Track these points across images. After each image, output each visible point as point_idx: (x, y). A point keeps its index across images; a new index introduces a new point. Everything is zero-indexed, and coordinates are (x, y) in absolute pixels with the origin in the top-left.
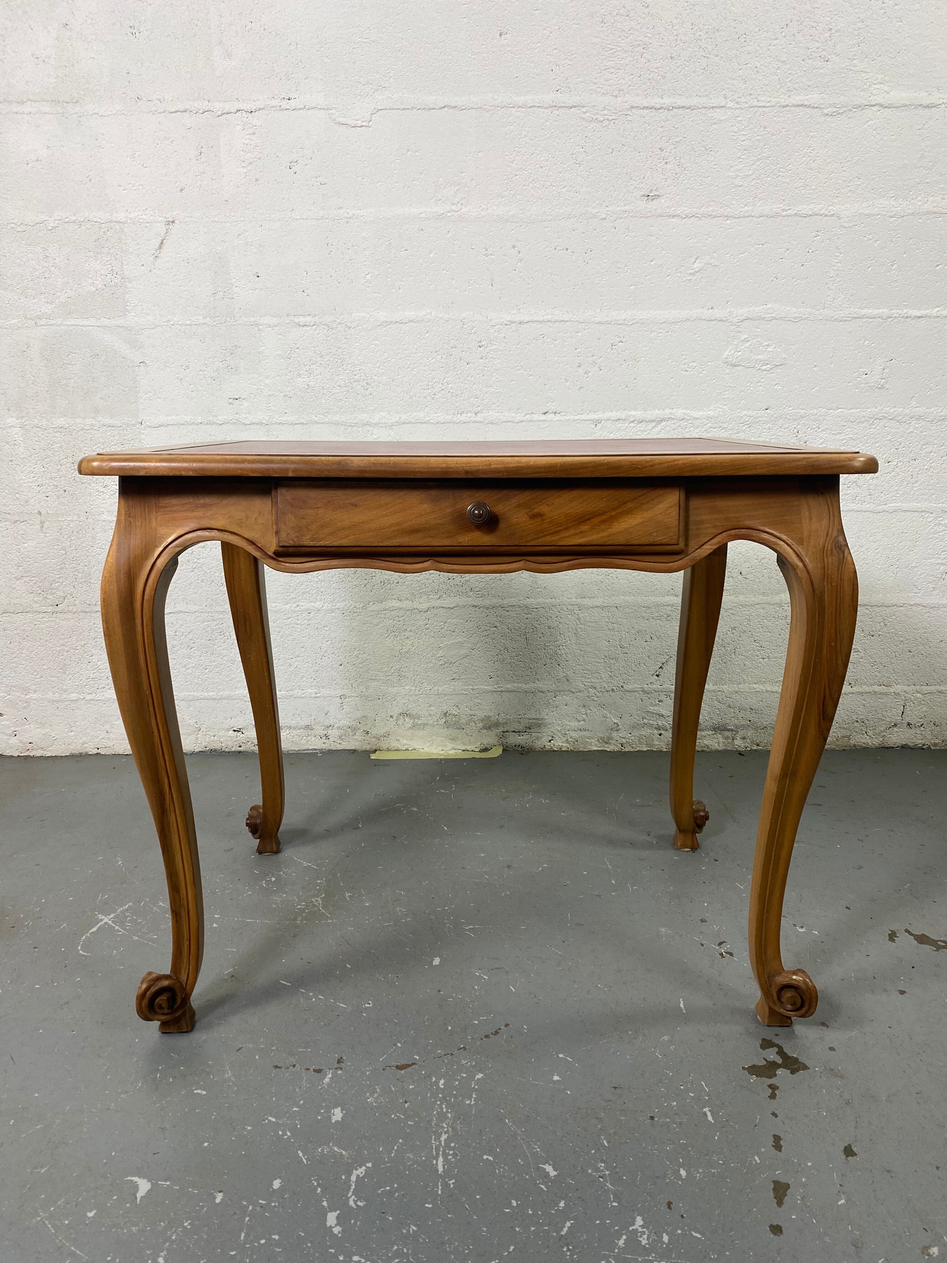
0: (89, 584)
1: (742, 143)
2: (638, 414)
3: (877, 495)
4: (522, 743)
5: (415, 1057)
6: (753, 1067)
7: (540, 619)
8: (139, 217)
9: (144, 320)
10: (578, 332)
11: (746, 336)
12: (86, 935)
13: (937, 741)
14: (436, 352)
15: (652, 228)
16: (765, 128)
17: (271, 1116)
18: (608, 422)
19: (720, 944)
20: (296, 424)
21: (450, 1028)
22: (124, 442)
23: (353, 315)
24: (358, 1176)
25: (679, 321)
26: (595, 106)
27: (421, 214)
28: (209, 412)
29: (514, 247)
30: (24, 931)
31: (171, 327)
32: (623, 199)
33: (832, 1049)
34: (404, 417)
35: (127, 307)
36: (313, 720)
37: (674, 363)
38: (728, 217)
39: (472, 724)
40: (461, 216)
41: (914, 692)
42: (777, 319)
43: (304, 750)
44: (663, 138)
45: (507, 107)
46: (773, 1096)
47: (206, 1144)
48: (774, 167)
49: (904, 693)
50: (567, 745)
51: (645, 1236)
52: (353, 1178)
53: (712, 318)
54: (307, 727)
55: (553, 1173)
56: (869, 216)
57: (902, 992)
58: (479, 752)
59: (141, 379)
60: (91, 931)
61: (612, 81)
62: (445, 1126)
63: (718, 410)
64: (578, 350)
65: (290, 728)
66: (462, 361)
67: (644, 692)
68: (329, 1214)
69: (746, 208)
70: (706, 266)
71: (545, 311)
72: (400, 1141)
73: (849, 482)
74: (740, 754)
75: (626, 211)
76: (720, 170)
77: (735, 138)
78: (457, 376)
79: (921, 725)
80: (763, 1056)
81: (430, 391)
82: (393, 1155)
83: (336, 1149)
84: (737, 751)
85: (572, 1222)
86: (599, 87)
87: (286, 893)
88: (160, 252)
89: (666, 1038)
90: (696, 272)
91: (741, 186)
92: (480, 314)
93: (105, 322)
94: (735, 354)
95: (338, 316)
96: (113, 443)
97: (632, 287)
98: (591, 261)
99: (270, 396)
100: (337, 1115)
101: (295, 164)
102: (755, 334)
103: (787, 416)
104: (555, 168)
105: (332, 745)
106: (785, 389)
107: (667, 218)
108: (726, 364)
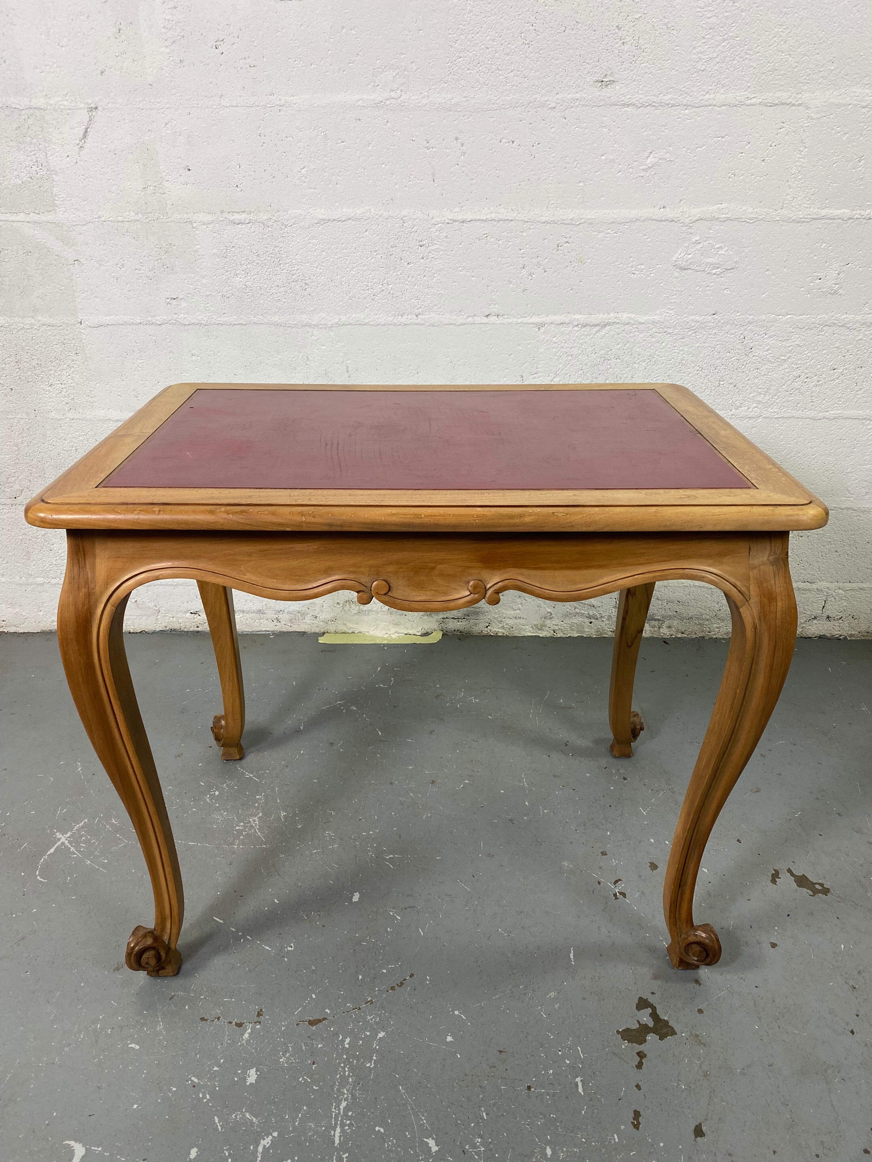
0: (44, 479)
1: (707, 20)
2: (581, 318)
3: (819, 402)
4: (461, 628)
5: (327, 1010)
6: (627, 1030)
8: (60, 103)
9: (74, 215)
10: (522, 232)
11: (697, 238)
12: (44, 857)
13: (853, 633)
14: (376, 251)
15: (605, 119)
17: (194, 1076)
18: (551, 326)
19: (616, 882)
20: (235, 325)
21: (360, 977)
22: (65, 341)
23: (289, 212)
24: (264, 1146)
25: (628, 221)
27: (358, 101)
28: (148, 312)
29: (457, 139)
31: (102, 224)
32: (575, 85)
33: (700, 1011)
34: (344, 319)
35: (56, 202)
37: (621, 266)
38: (687, 106)
40: (401, 104)
41: (836, 588)
42: (732, 220)
43: (258, 631)
44: (622, 14)
46: (640, 1066)
47: (135, 1106)
48: (741, 49)
49: (827, 590)
50: (503, 631)
52: (260, 1149)
53: (663, 218)
54: (259, 612)
55: (435, 1149)
56: (839, 106)
57: (774, 945)
58: (421, 636)
59: (76, 278)
60: (49, 853)
62: (346, 1092)
63: (665, 314)
64: (522, 251)
65: (243, 612)
66: (402, 261)
69: (707, 96)
70: (660, 161)
71: (489, 209)
72: (305, 1108)
73: (792, 389)
74: (665, 642)
75: (577, 99)
76: (682, 52)
77: (701, 15)
78: (397, 277)
79: (840, 618)
80: (637, 1018)
81: (369, 292)
82: (297, 1123)
83: (248, 1115)
84: (662, 638)
87: (227, 810)
88: (85, 142)
89: (552, 994)
90: (650, 168)
91: (704, 70)
92: (422, 211)
93: (33, 217)
94: (685, 257)
95: (274, 214)
96: (54, 343)
97: (580, 184)
98: (538, 155)
99: (208, 296)
100: (252, 1076)
101: (222, 43)
102: (708, 236)
103: (735, 322)
104: (502, 49)
105: (283, 627)
106: (734, 293)
107: (621, 107)
108: (675, 267)
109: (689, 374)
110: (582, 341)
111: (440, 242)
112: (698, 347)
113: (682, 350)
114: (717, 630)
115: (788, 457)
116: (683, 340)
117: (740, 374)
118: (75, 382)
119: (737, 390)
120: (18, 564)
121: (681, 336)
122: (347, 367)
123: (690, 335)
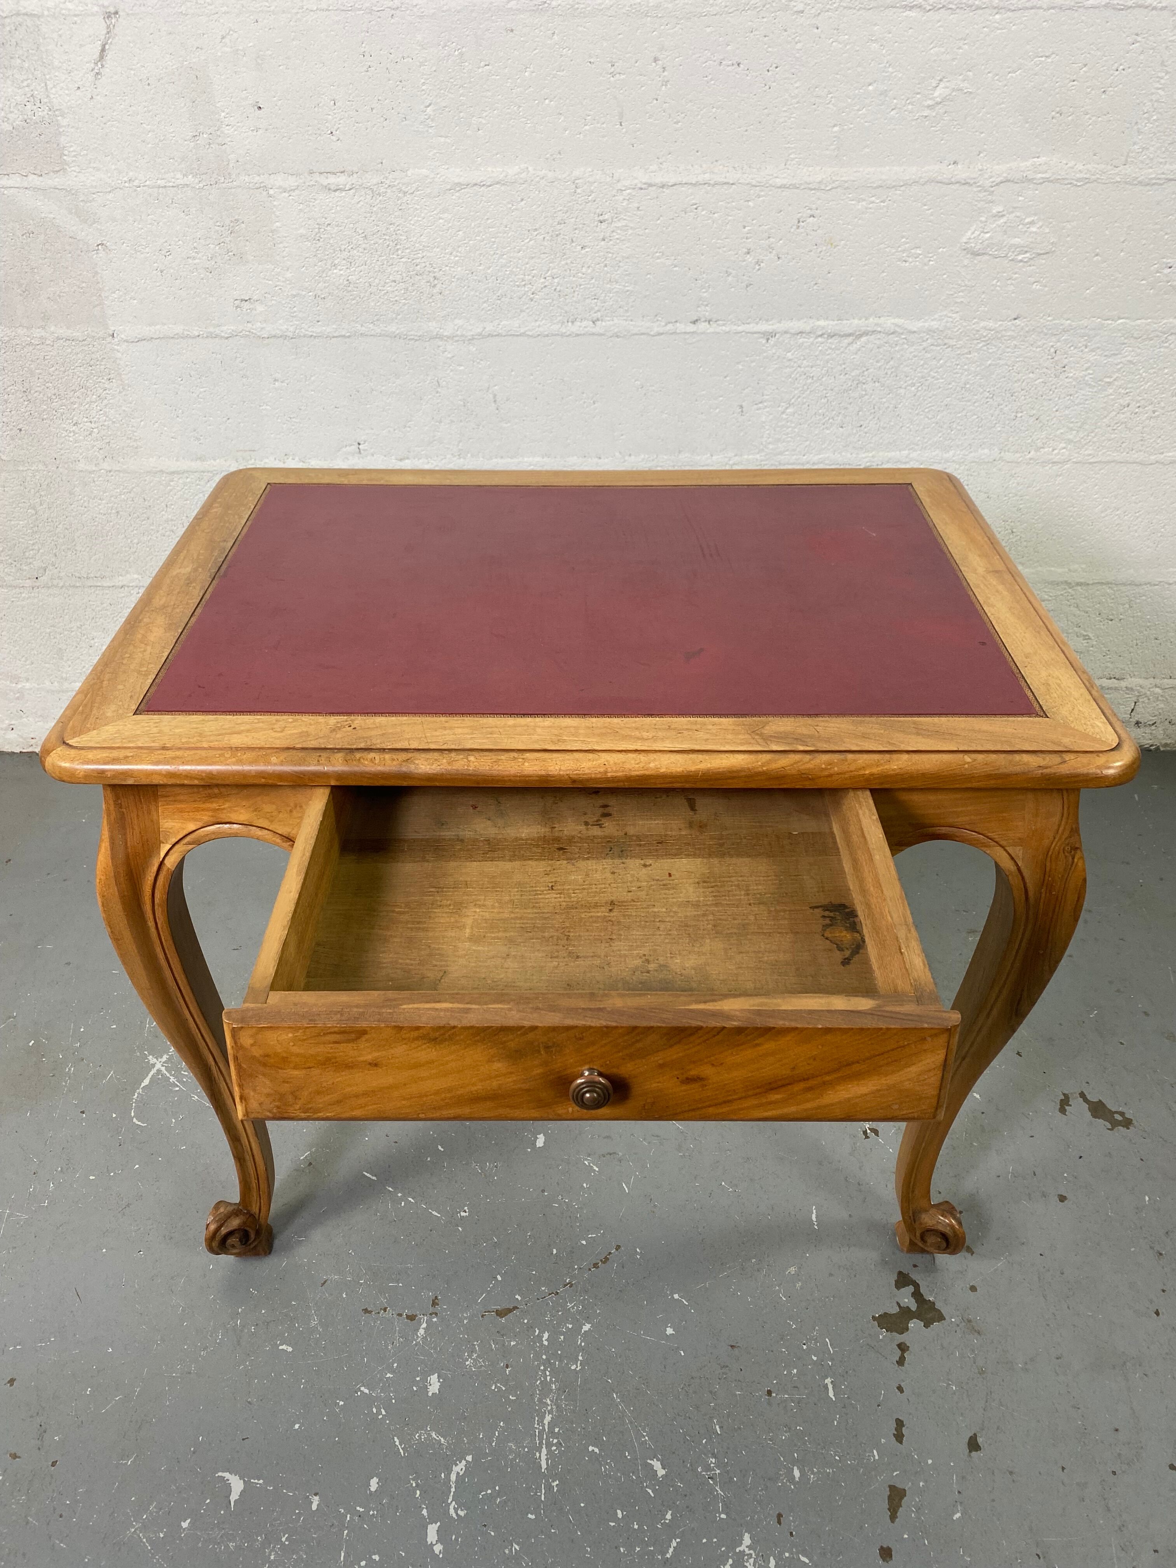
0: (75, 553)
2: (827, 324)
3: (1151, 441)
5: (517, 1297)
6: (885, 1315)
8: (61, 6)
9: (93, 178)
10: (748, 201)
11: (1000, 209)
12: (137, 1091)
13: (1169, 742)
14: (536, 230)
15: (876, 28)
17: (363, 1385)
18: (784, 336)
20: (334, 337)
21: (555, 1251)
22: (91, 363)
23: (409, 173)
24: (458, 1473)
25: (902, 184)
27: (509, 2)
28: (208, 319)
29: (656, 60)
30: (66, 1082)
31: (135, 191)
33: (973, 1289)
34: (490, 327)
35: (65, 158)
37: (888, 249)
41: (1151, 686)
42: (1052, 181)
46: (901, 1362)
47: (297, 1426)
49: (1139, 688)
51: (752, 1561)
52: (453, 1477)
53: (953, 180)
55: (661, 1472)
57: (1062, 1199)
59: (102, 270)
60: (143, 1085)
62: (549, 1402)
63: (947, 319)
64: (747, 228)
66: (574, 244)
68: (430, 1527)
70: (954, 93)
71: (701, 166)
72: (502, 1424)
73: (1117, 423)
78: (566, 267)
79: (1153, 724)
80: (897, 1299)
81: (526, 289)
82: (494, 1444)
83: (434, 1435)
85: (678, 1540)
88: (103, 66)
89: (792, 1270)
90: (938, 103)
92: (603, 170)
93: (34, 181)
94: (980, 237)
95: (388, 175)
96: (76, 365)
97: (836, 129)
98: (775, 84)
99: (295, 296)
100: (434, 1385)
102: (1015, 205)
103: (1044, 330)
106: (1046, 289)
107: (902, 10)
108: (965, 252)
109: (975, 402)
110: (828, 357)
111: (629, 216)
112: (990, 365)
113: (966, 370)
115: (1103, 515)
116: (969, 356)
117: (1045, 403)
118: (110, 420)
119: (1039, 425)
120: (47, 665)
121: (966, 351)
122: (495, 396)
123: (980, 349)
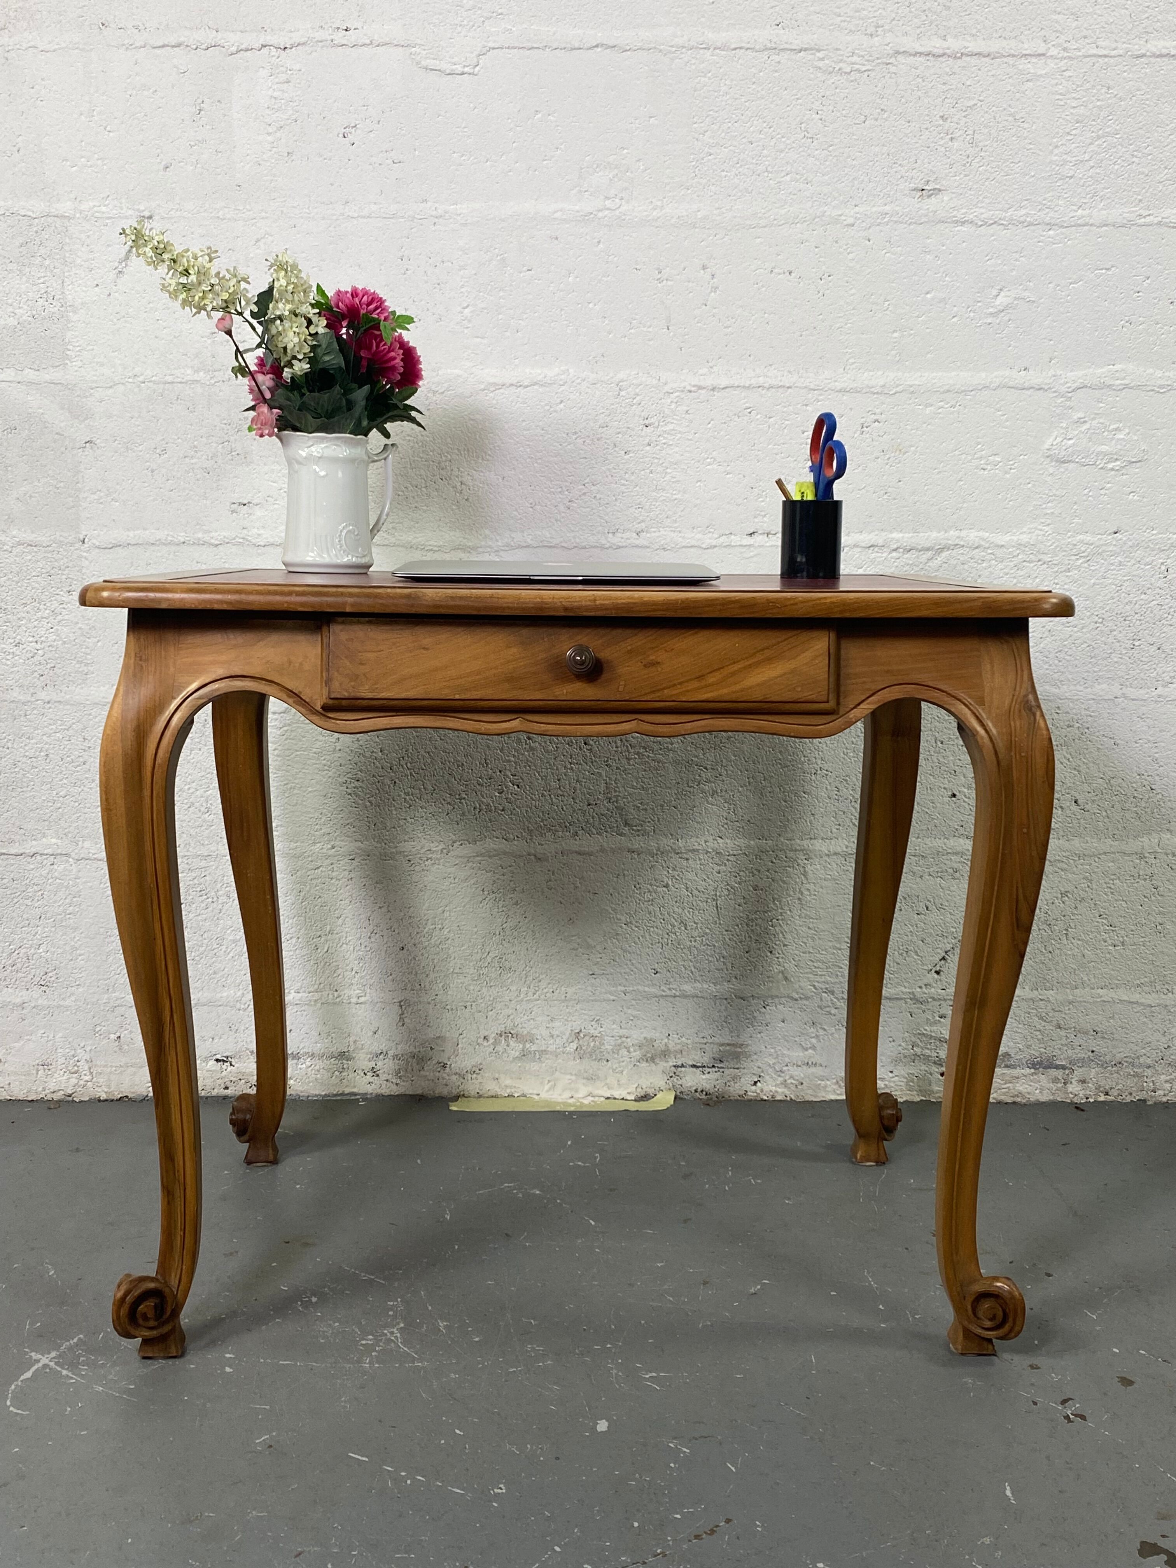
1: (1072, 111)
2: (903, 537)
4: (708, 1087)
7: (742, 873)
8: (95, 209)
9: (95, 373)
10: (807, 405)
11: (1081, 415)
12: (15, 1383)
14: (576, 433)
15: (929, 241)
16: (1108, 88)
18: (855, 549)
19: (1064, 1402)
21: (636, 1524)
22: (52, 572)
25: (971, 388)
26: (837, 49)
27: (556, 212)
28: (198, 524)
29: (704, 268)
31: (139, 386)
32: (882, 195)
35: (68, 353)
36: (352, 1043)
37: (963, 456)
38: (1050, 225)
39: (624, 1052)
40: (620, 217)
42: (1131, 388)
43: (336, 1095)
44: (947, 101)
45: (697, 48)
48: (1124, 149)
50: (785, 1091)
53: (1026, 385)
54: (342, 1055)
58: (635, 1100)
59: (86, 469)
60: (22, 1378)
61: (865, 13)
63: (1037, 532)
66: (617, 449)
67: (916, 1000)
69: (1080, 211)
70: (1016, 302)
71: (754, 370)
74: (1077, 1108)
75: (886, 214)
76: (1038, 152)
77: (1062, 103)
78: (608, 472)
84: (1072, 1103)
86: (845, 21)
87: (339, 1321)
88: (126, 265)
89: (987, 1540)
90: (1001, 311)
91: (1071, 177)
92: (648, 373)
93: (30, 374)
94: (1063, 444)
96: (34, 574)
97: (896, 335)
98: (829, 292)
101: (353, 130)
102: (1096, 412)
103: (1150, 544)
104: (772, 144)
105: (383, 1086)
106: (1145, 500)
107: (952, 225)
108: (1049, 459)
109: (1083, 628)
111: (677, 420)
112: (1094, 584)
114: (1168, 1086)
116: (1069, 574)
117: (1165, 630)
119: (1163, 656)
121: (1065, 568)
123: (1079, 566)
